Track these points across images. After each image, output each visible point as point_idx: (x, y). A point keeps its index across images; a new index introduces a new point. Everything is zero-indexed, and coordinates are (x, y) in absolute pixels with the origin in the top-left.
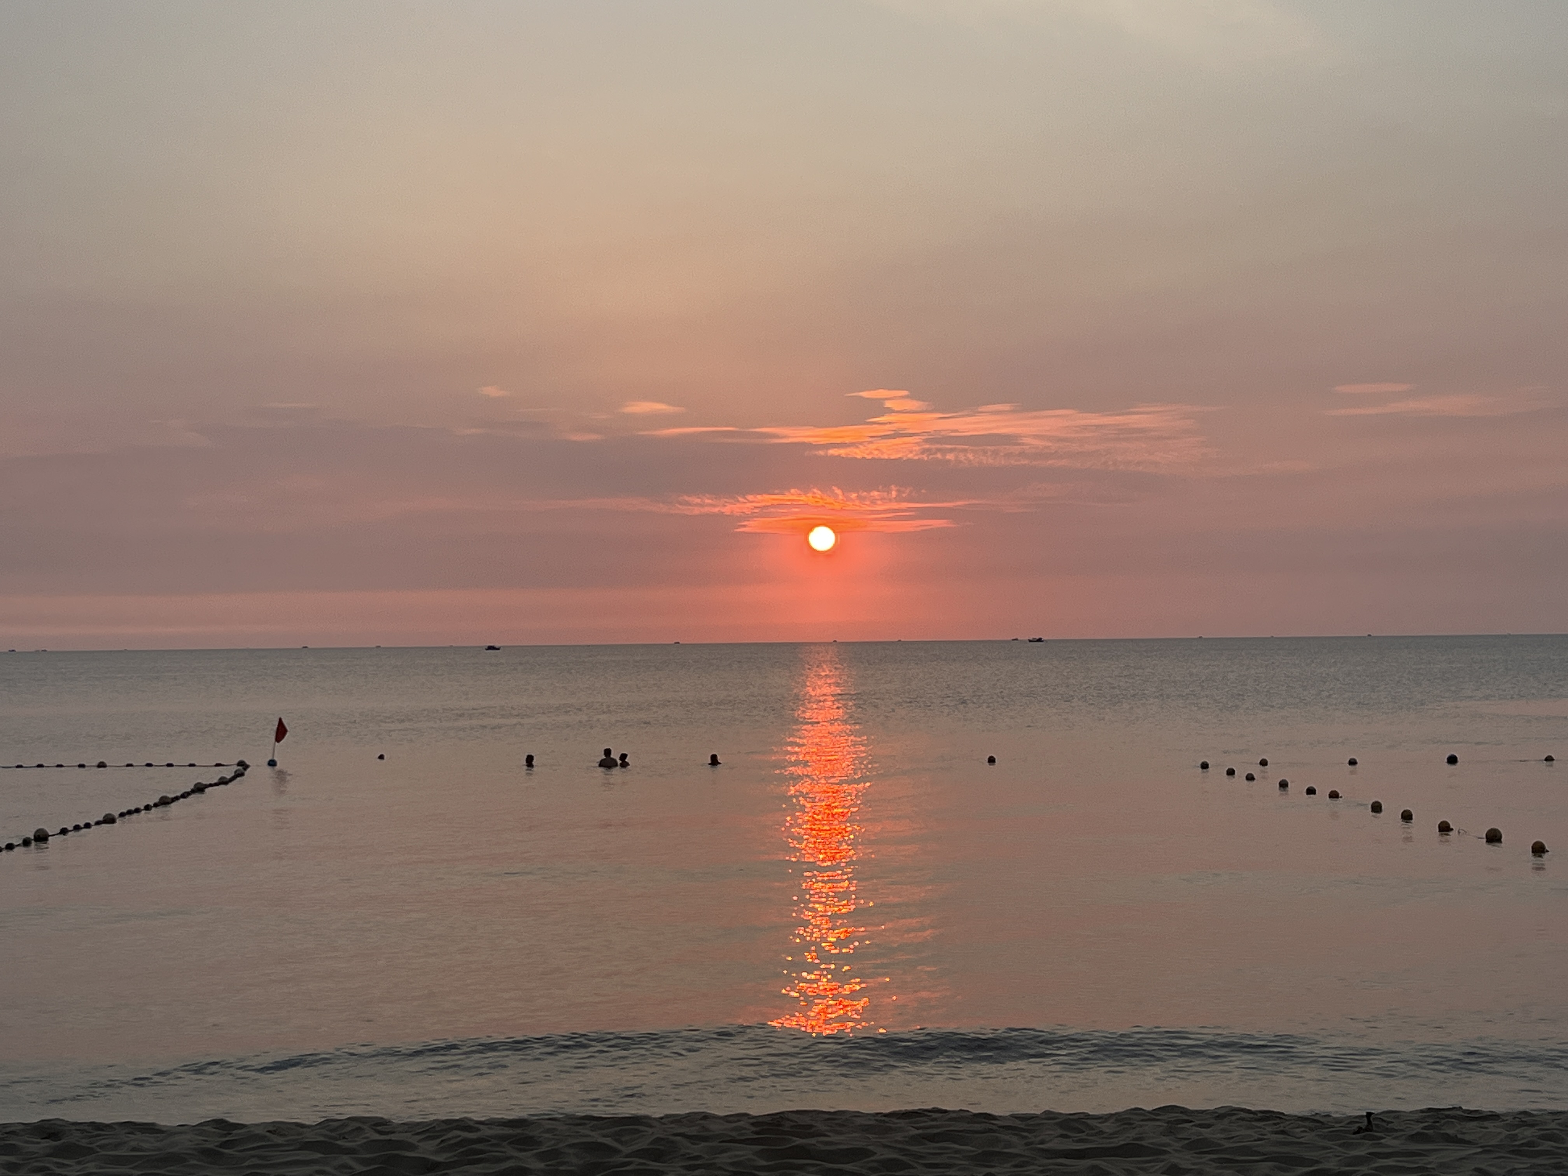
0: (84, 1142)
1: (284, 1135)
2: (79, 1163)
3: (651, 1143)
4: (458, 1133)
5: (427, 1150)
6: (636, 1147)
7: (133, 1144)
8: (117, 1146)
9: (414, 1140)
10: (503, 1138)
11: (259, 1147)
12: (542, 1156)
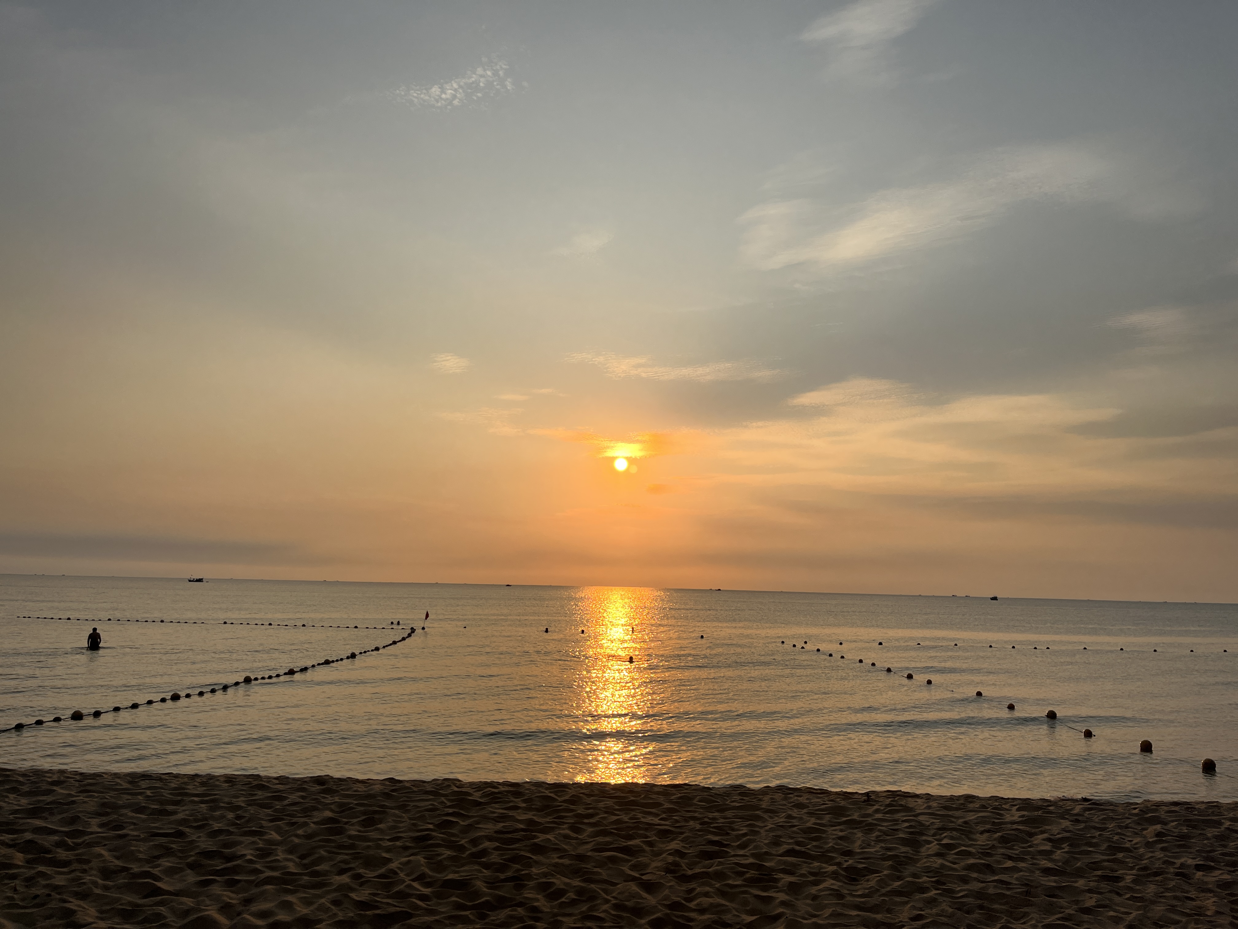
0: (334, 787)
1: (418, 787)
2: (331, 797)
3: (570, 797)
4: (491, 789)
5: (477, 796)
6: (563, 798)
7: (355, 789)
8: (348, 790)
9: (471, 791)
10: (508, 792)
11: (407, 792)
12: (525, 801)
